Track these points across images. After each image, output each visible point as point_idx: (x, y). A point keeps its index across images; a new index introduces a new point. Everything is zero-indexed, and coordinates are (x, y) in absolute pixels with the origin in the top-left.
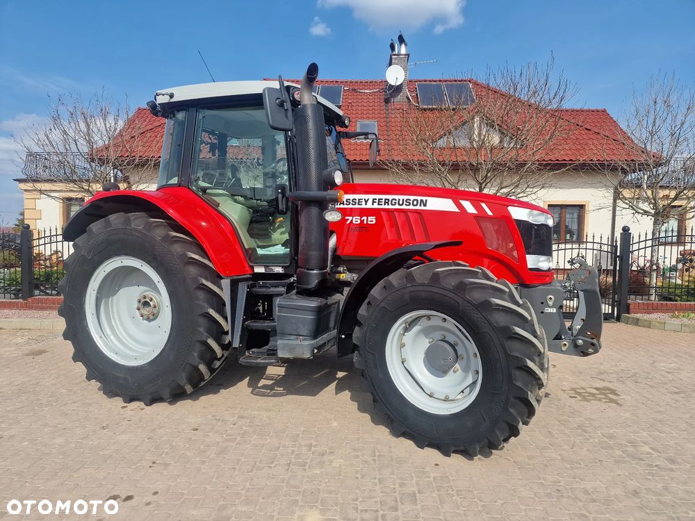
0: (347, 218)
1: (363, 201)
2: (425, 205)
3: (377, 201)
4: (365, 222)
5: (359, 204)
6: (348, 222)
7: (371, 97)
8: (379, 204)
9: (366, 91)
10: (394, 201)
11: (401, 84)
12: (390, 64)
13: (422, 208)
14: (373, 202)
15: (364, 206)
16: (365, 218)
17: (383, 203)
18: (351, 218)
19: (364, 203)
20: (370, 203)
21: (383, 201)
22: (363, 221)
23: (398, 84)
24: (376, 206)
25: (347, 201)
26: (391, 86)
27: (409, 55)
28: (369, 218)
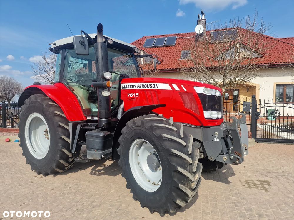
0: (128, 94)
1: (134, 86)
2: (158, 87)
3: (139, 86)
4: (135, 96)
5: (132, 88)
6: (128, 96)
7: (189, 40)
8: (140, 87)
9: (187, 38)
10: (146, 86)
11: (202, 33)
12: (198, 24)
13: (157, 88)
14: (138, 86)
15: (134, 88)
16: (134, 94)
17: (141, 87)
18: (129, 94)
19: (134, 87)
20: (137, 86)
21: (142, 86)
22: (134, 95)
23: (200, 33)
24: (139, 88)
25: (128, 86)
26: (198, 35)
27: (206, 20)
28: (136, 94)
